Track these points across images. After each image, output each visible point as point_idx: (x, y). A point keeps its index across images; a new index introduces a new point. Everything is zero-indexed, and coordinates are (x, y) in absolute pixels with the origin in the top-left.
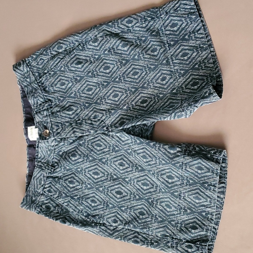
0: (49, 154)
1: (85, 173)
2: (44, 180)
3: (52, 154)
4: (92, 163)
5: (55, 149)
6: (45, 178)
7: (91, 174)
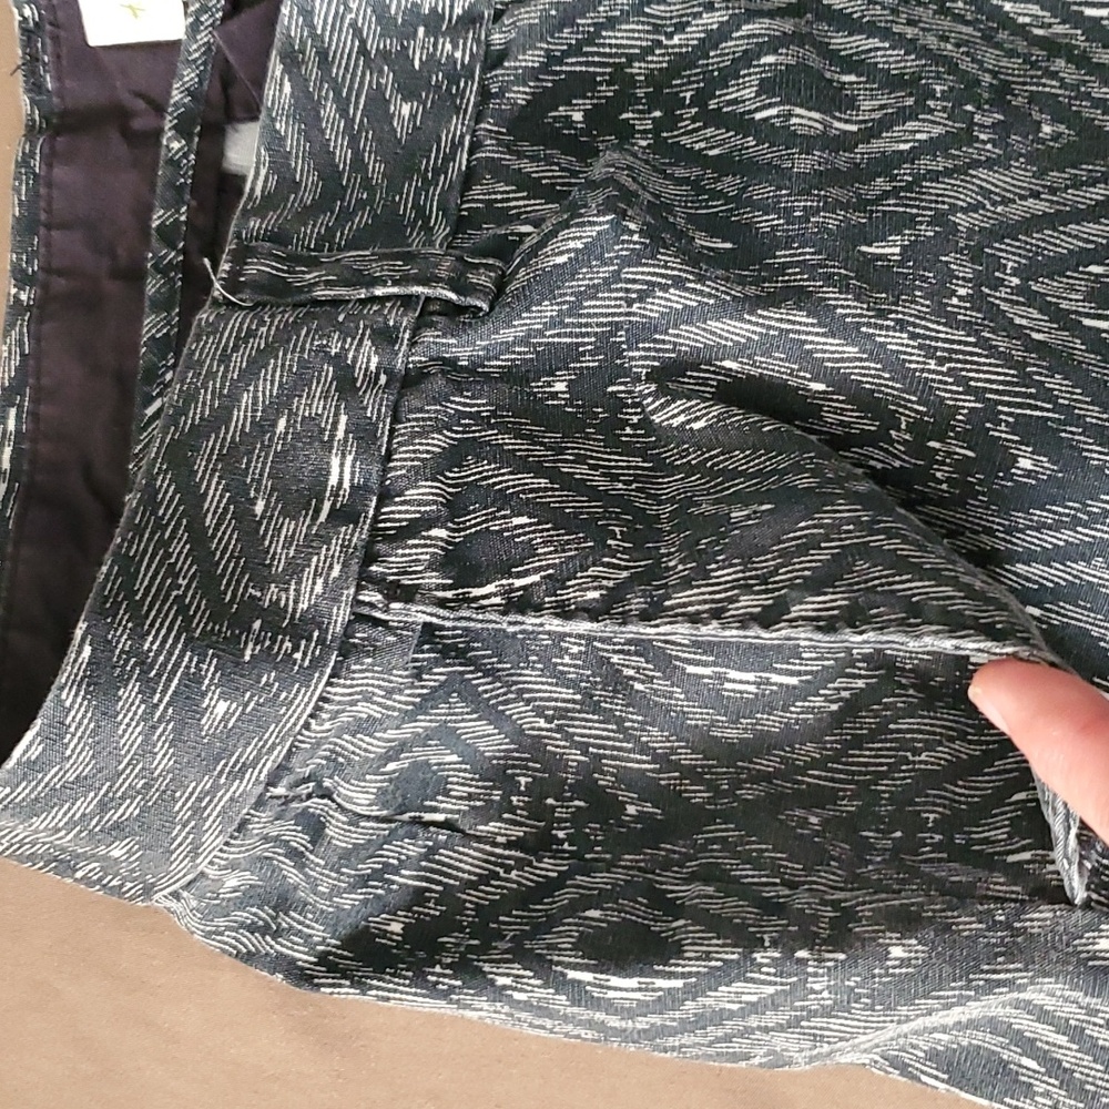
0: (401, 129)
1: (977, 282)
2: (364, 434)
3: (457, 126)
4: (1077, 184)
5: (494, 59)
6: (374, 406)
7: (1073, 302)
